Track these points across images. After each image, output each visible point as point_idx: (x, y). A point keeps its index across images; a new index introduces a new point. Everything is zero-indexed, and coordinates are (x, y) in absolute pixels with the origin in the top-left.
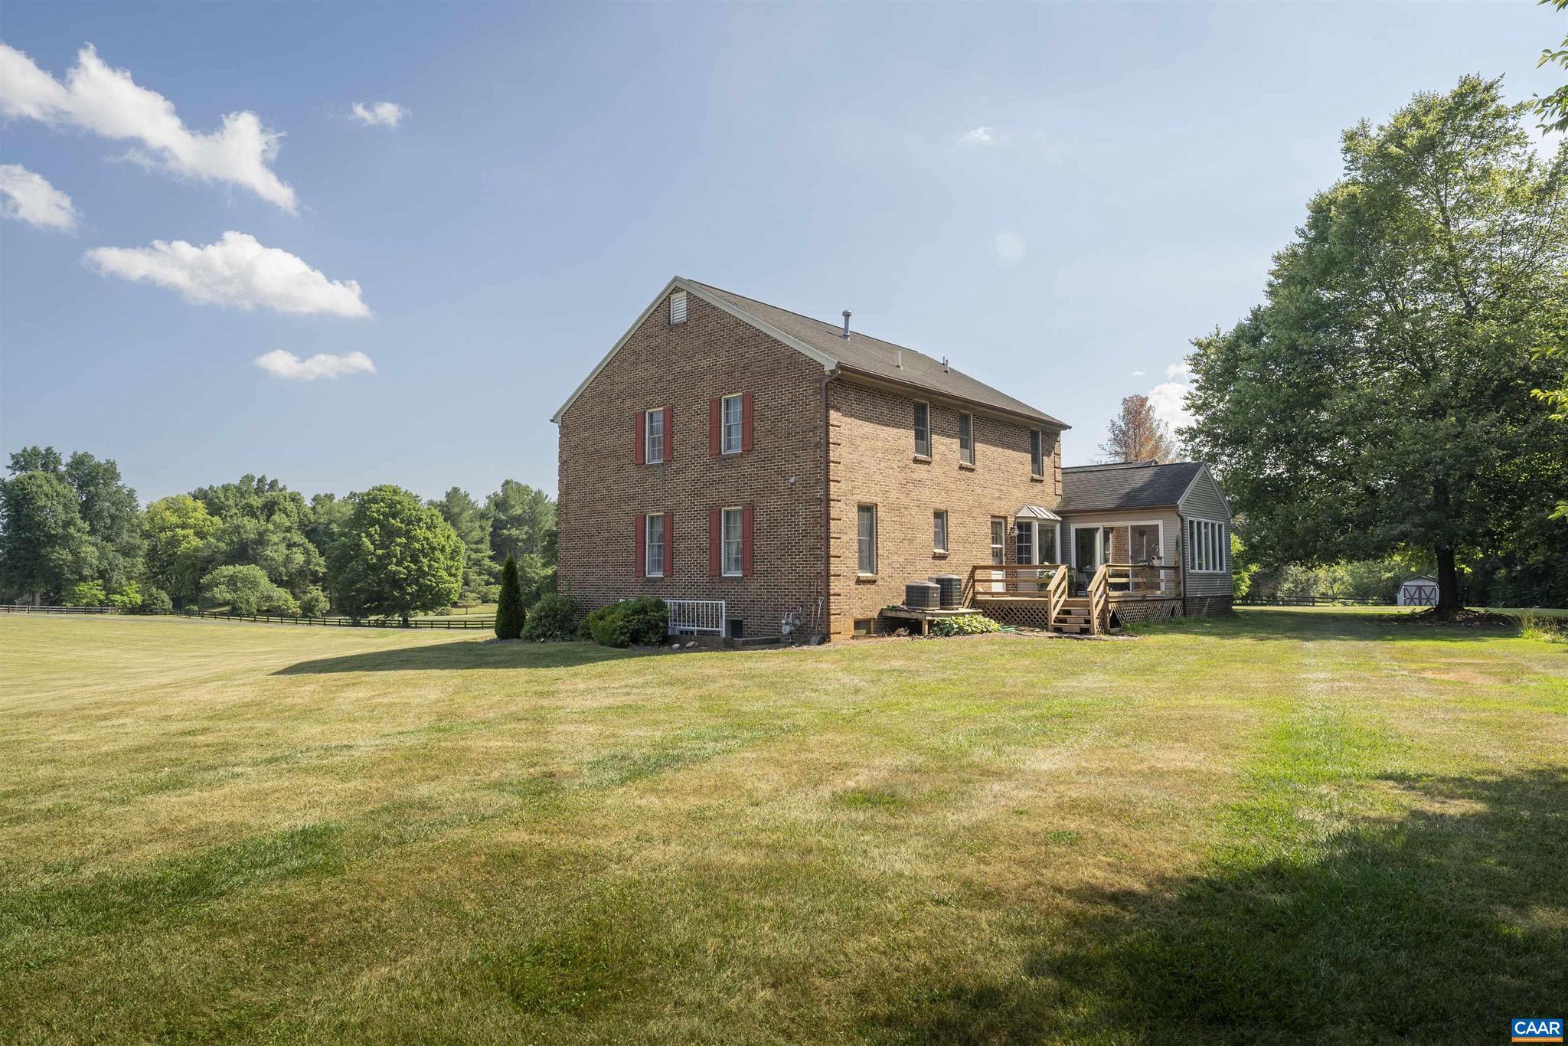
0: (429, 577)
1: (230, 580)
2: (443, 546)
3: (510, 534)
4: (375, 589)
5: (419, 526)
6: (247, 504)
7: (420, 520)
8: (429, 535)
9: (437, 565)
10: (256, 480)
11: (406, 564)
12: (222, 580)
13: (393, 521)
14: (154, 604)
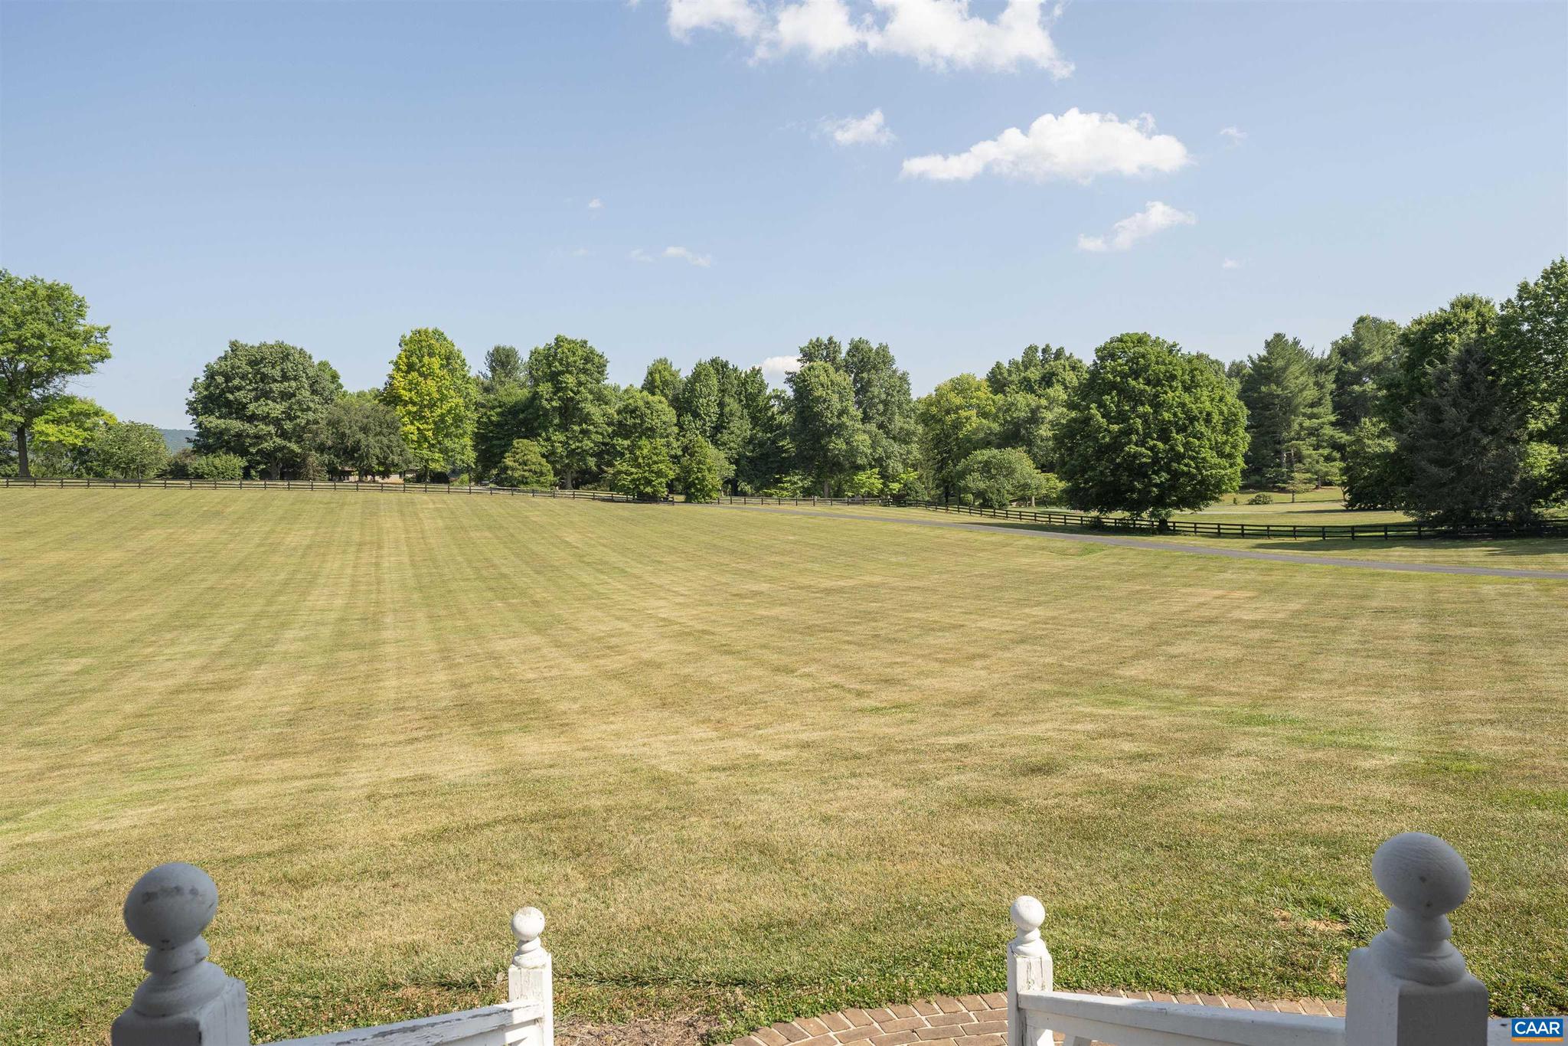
0: (1186, 461)
1: (985, 466)
2: (1209, 414)
3: (1364, 391)
4: (1108, 479)
5: (1171, 387)
6: (1024, 378)
7: (1173, 377)
8: (1187, 398)
9: (1197, 443)
10: (1040, 350)
11: (1151, 443)
12: (976, 466)
13: (1133, 383)
14: (908, 494)
